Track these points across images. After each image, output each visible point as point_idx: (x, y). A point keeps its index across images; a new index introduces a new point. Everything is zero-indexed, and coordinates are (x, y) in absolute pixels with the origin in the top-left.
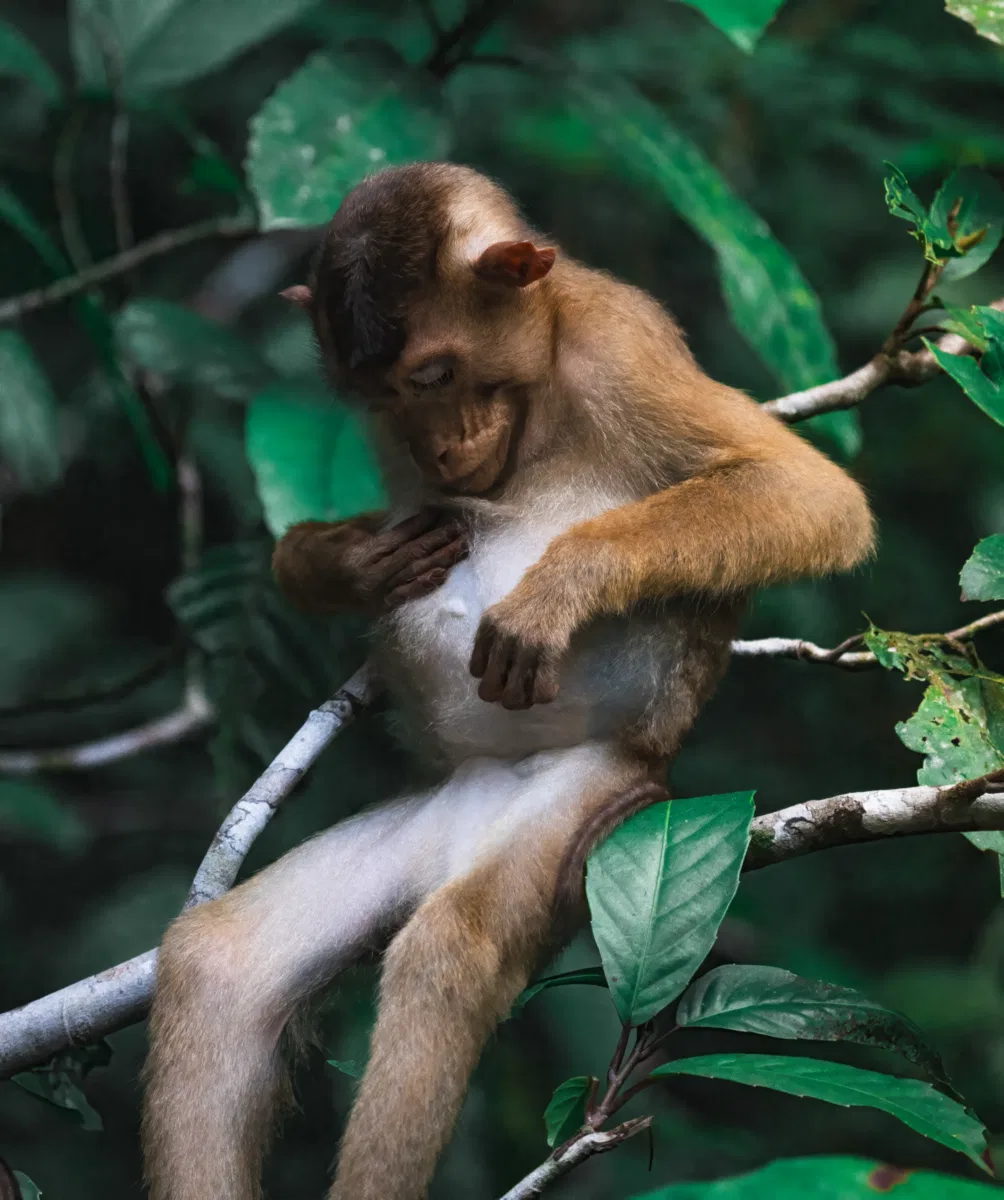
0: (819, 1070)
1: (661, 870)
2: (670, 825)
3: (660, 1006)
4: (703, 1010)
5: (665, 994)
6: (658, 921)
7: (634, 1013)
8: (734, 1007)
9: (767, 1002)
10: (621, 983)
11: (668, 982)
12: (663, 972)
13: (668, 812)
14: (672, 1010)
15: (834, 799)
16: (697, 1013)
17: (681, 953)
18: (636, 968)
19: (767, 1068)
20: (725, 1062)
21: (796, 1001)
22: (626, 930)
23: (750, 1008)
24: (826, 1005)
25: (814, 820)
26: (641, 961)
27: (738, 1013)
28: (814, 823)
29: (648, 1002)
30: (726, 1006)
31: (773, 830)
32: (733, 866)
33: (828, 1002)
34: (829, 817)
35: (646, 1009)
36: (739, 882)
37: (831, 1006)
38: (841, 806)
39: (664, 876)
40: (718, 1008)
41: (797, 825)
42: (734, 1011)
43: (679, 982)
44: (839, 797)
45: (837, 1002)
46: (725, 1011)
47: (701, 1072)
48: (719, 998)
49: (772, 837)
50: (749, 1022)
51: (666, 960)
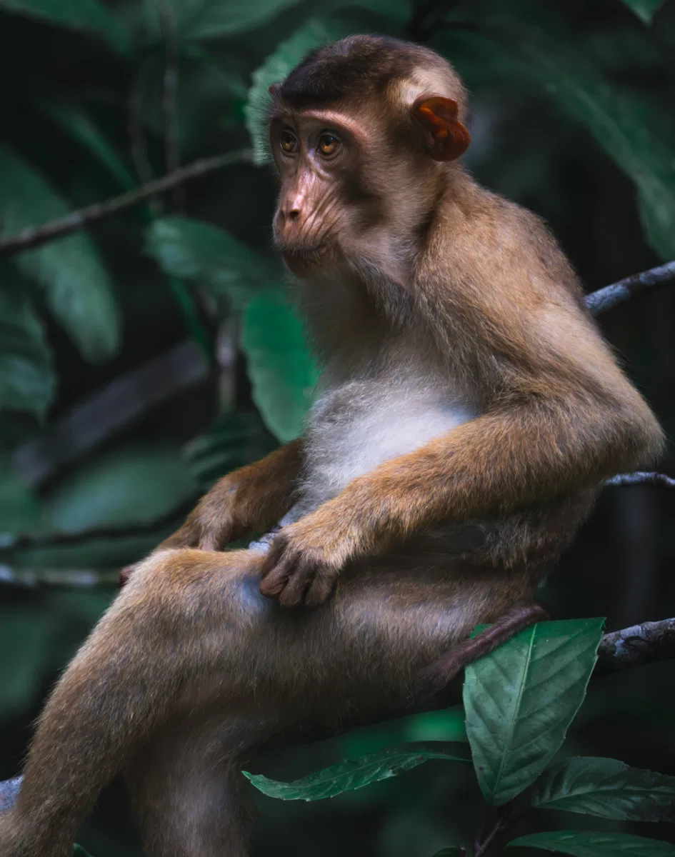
0: (641, 845)
1: (524, 681)
2: (534, 643)
3: (517, 791)
4: (552, 795)
5: (521, 782)
6: (520, 722)
7: (497, 796)
8: (578, 792)
9: (604, 788)
10: (486, 771)
11: (525, 773)
12: (522, 764)
13: (534, 632)
14: (527, 794)
15: (664, 622)
16: (547, 797)
17: (536, 749)
18: (500, 760)
19: (599, 843)
20: (565, 837)
21: (628, 788)
22: (493, 728)
23: (589, 793)
24: (652, 792)
25: (647, 639)
26: (504, 754)
27: (579, 797)
28: (646, 641)
29: (509, 787)
30: (571, 791)
31: (615, 647)
32: (583, 679)
33: (653, 789)
34: (660, 637)
35: (505, 793)
36: (585, 693)
37: (655, 793)
38: (669, 628)
39: (526, 685)
40: (564, 792)
41: (634, 642)
42: (575, 796)
43: (533, 773)
44: (667, 620)
45: (661, 789)
46: (570, 795)
47: (545, 846)
48: (565, 783)
49: (614, 652)
50: (588, 805)
51: (523, 755)
